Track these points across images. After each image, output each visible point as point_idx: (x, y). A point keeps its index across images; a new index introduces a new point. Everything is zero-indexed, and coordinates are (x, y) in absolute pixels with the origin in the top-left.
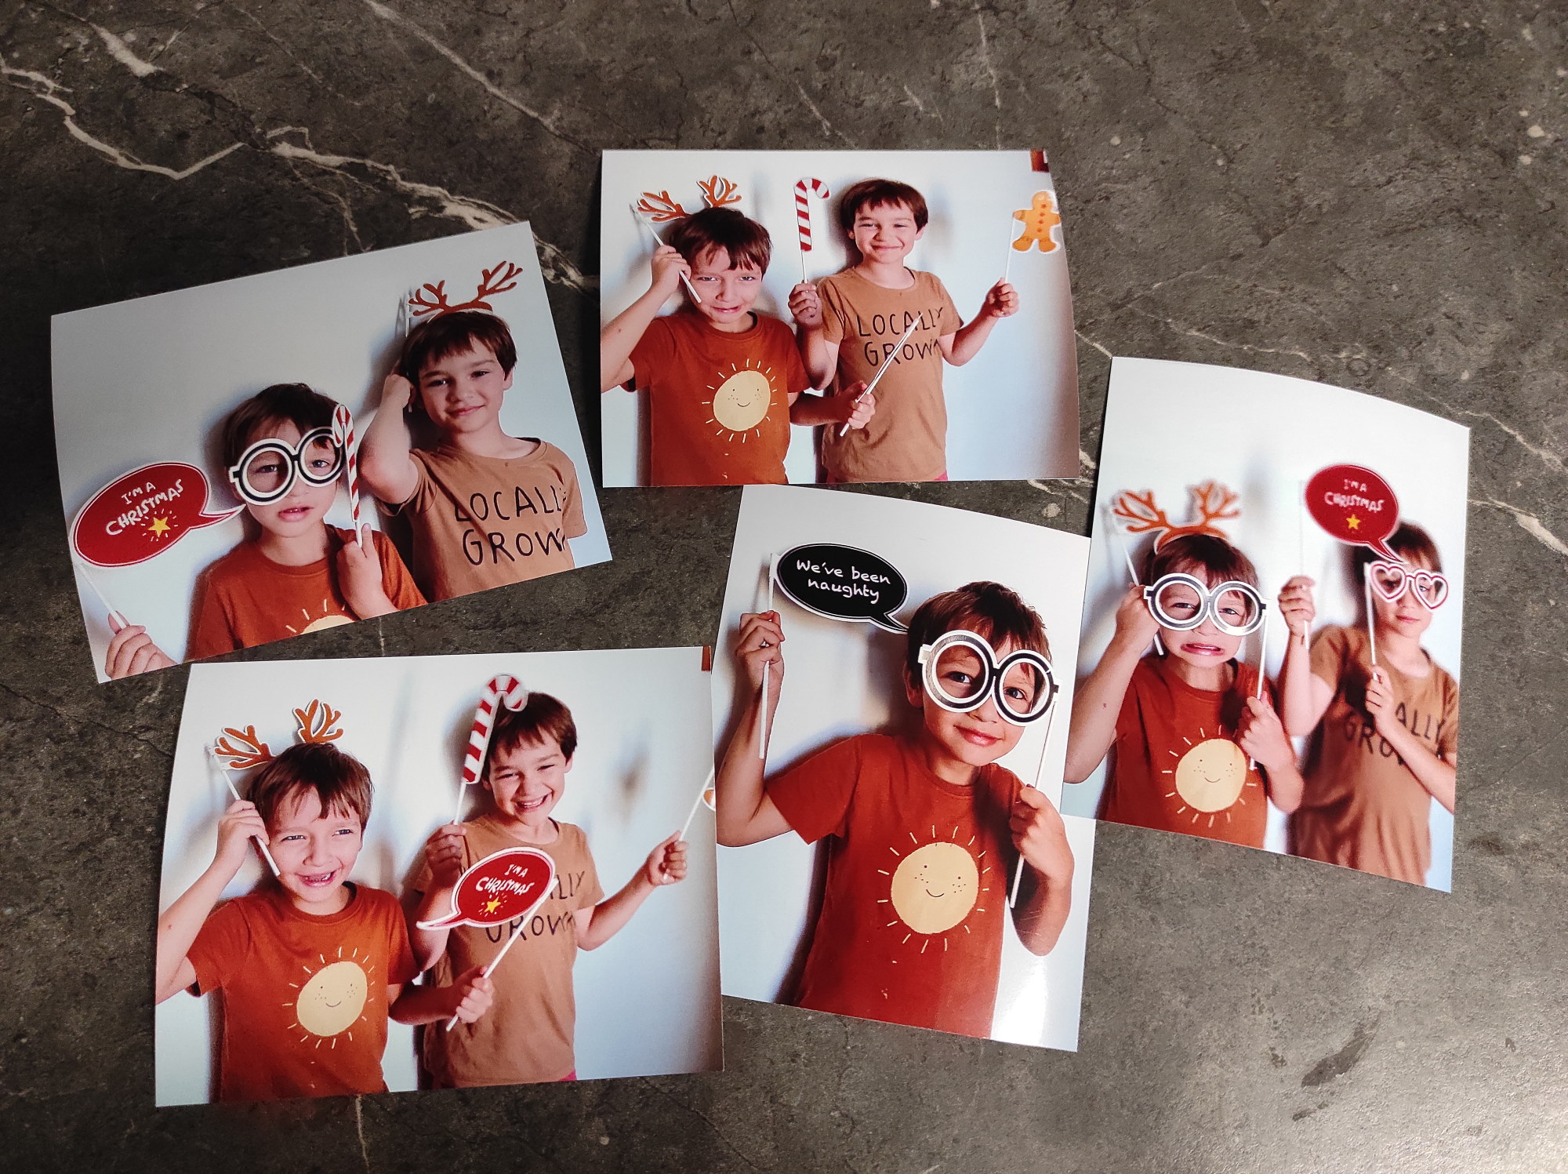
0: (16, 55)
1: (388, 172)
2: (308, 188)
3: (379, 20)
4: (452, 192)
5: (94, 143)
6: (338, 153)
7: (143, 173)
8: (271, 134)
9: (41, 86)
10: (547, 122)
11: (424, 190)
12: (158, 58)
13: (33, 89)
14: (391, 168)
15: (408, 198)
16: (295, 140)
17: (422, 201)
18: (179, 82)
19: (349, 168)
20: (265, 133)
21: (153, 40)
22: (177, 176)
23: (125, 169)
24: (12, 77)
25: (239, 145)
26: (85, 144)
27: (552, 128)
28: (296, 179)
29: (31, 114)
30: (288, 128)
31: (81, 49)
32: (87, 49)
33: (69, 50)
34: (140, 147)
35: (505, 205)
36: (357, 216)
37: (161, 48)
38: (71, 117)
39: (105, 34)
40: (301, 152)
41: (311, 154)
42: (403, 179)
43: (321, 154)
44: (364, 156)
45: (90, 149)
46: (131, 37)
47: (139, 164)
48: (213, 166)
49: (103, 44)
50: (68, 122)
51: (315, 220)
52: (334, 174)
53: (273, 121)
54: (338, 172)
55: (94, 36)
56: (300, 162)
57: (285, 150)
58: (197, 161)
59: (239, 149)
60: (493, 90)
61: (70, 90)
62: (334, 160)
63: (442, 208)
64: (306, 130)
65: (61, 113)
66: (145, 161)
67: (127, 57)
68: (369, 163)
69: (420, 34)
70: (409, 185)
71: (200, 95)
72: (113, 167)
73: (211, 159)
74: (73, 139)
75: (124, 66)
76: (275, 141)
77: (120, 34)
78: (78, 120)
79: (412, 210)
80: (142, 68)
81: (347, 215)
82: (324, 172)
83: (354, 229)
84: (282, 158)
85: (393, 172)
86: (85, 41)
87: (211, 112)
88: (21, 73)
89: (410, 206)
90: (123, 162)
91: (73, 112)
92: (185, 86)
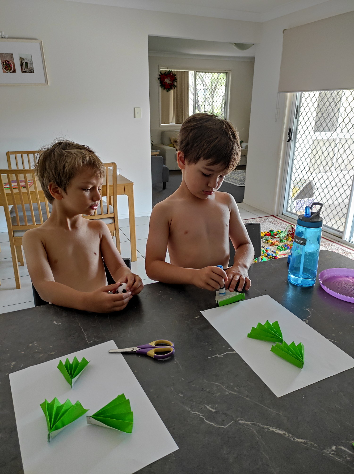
0: (193, 410)
1: (258, 424)
2: (246, 428)
3: (247, 400)
4: (270, 427)
5: (210, 423)
6: (249, 422)
7: (219, 427)
8: (237, 419)
9: (199, 415)
10: (280, 414)
11: (265, 426)
12: (215, 409)
13: (198, 415)
14: (259, 423)
15: (263, 428)
16: (242, 420)
17: (266, 428)
18: (220, 412)
19: (252, 424)
20: (236, 419)
21: (214, 406)
22: (225, 427)
23: (216, 427)
24: (194, 413)
25: (233, 421)
26: (208, 423)
27: (282, 415)
28: (244, 426)
29: (198, 419)
30: (240, 418)
31: (203, 408)
32: (204, 408)
33: (201, 408)
34: (217, 423)
35: (280, 428)
36: (256, 432)
37: (215, 407)
38: (205, 419)
39: (206, 406)
40: (243, 422)
41: (245, 422)
42: (261, 425)
43: (247, 422)
44: (254, 422)
45: (210, 424)
46: (210, 406)
47: (218, 426)
48: (230, 425)
49: (206, 407)
50: (205, 420)
51: (250, 433)
52: (250, 425)
53: (237, 417)
54: (251, 425)
55: (204, 406)
56: (244, 423)
57: (240, 422)
58: (227, 425)
59: (233, 422)
60: (270, 410)
61: (203, 415)
62: (249, 423)
63: (270, 429)
64: (243, 418)
65: (203, 419)
66: (219, 425)
67: (211, 409)
68: (255, 423)
69: (255, 402)
70: (263, 426)
71: (224, 414)
72: (214, 427)
73: (229, 424)
74: (206, 423)
75: (211, 410)
76: (239, 420)
77: (208, 405)
78: (206, 419)
79: (265, 430)
80: (214, 410)
81: (255, 432)
82: (248, 425)
83: (257, 434)
84: (241, 423)
85: (260, 425)
86: (203, 407)
87: (227, 417)
88: (195, 413)
89: (264, 429)
90: (215, 426)
91: (205, 418)
92: (221, 413)
